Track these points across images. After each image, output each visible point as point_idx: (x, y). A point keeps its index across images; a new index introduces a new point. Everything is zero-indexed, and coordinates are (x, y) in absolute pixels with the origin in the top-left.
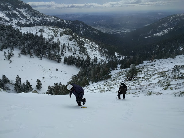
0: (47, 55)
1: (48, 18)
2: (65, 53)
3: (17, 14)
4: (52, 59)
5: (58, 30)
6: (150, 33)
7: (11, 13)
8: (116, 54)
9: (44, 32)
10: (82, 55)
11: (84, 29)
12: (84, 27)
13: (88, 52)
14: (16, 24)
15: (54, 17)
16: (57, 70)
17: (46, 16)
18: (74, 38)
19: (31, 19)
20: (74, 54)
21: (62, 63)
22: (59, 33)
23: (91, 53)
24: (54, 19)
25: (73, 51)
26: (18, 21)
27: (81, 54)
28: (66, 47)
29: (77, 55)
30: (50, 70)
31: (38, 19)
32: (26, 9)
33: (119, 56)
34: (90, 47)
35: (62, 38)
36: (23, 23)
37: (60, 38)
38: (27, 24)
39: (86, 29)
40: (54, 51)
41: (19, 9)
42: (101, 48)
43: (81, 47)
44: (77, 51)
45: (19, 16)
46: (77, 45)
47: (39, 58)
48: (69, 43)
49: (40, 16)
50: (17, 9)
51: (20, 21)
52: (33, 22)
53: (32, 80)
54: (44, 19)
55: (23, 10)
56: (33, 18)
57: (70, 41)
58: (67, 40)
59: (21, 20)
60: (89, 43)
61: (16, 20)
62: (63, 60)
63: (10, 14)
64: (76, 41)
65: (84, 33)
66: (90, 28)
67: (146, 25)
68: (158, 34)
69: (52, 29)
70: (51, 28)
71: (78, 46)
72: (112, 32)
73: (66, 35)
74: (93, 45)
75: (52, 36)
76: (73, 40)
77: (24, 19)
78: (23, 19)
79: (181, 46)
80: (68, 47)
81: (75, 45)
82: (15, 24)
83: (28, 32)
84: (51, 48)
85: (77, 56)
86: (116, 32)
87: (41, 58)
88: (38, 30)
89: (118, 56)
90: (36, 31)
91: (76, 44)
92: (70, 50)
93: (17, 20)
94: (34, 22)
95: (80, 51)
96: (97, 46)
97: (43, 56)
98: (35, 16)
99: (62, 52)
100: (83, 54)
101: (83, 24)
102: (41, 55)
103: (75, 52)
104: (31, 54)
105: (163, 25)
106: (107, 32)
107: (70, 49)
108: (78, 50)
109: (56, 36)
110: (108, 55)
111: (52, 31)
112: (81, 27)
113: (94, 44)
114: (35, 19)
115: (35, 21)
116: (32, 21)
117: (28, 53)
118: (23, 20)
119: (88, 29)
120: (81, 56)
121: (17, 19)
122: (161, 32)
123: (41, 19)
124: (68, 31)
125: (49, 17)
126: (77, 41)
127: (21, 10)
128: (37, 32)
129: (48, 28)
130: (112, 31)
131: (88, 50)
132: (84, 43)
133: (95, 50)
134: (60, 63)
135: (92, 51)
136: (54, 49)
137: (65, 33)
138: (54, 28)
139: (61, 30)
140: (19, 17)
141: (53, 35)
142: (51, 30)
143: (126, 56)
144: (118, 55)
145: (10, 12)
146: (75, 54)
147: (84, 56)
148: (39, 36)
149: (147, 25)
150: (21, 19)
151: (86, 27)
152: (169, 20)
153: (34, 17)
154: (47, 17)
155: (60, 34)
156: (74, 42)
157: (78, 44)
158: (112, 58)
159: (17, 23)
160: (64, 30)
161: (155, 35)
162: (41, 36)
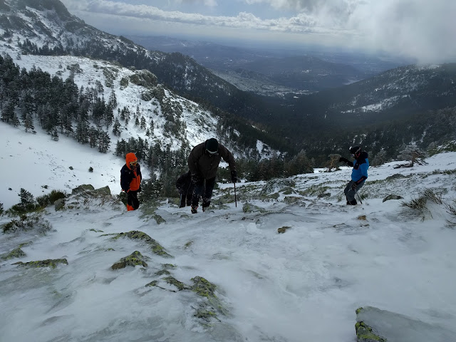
0: (75, 129)
1: (105, 40)
2: (124, 131)
3: (25, 21)
4: (85, 142)
5: (117, 71)
6: (354, 103)
7: (11, 17)
8: (260, 145)
9: (79, 72)
10: (169, 139)
11: (194, 76)
12: (195, 70)
13: (188, 134)
14: (20, 45)
15: (122, 38)
16: (91, 170)
17: (101, 36)
18: (154, 94)
19: (61, 37)
20: (148, 134)
21: (111, 153)
22: (119, 79)
23: (195, 137)
24: (121, 44)
25: (148, 126)
26: (25, 39)
27: (168, 137)
28: (132, 117)
29: (155, 137)
30: (71, 168)
31: (80, 39)
32: (52, 12)
33: (265, 150)
34: (196, 120)
35: (124, 91)
36: (40, 45)
37: (118, 92)
38: (50, 47)
39: (199, 76)
40: (97, 122)
41: (33, 10)
42: (222, 127)
43: (169, 119)
44: (158, 127)
45: (30, 25)
46: (160, 113)
47: (50, 137)
48: (141, 107)
49: (85, 33)
50: (27, 8)
51: (33, 41)
52: (65, 47)
53: (10, 189)
54: (94, 41)
55: (42, 13)
56: (66, 37)
57: (143, 102)
58: (137, 99)
59: (36, 39)
60: (196, 111)
61: (20, 36)
62: (116, 147)
63: (8, 18)
64: (158, 103)
65: (192, 86)
66: (210, 75)
67: (349, 82)
68: (371, 107)
69: (102, 68)
70: (100, 63)
71: (161, 117)
72: (264, 91)
73: (136, 86)
74: (204, 116)
75: (98, 83)
76: (153, 99)
77: (43, 37)
78: (41, 35)
79: (414, 141)
80: (135, 116)
81: (155, 112)
82: (16, 46)
83: (35, 67)
84: (90, 113)
85: (155, 139)
86: (275, 92)
87: (55, 137)
88: (64, 66)
89: (263, 151)
90: (61, 67)
91: (159, 109)
92: (140, 123)
93: (25, 36)
94: (69, 45)
95: (166, 128)
96: (215, 121)
97: (62, 133)
98: (73, 32)
99: (116, 126)
100: (173, 138)
101: (193, 63)
102: (58, 128)
103: (152, 130)
104: (29, 125)
105: (386, 87)
106: (252, 90)
107: (140, 121)
108: (162, 127)
109: (110, 85)
110: (239, 146)
111: (102, 73)
112: (188, 70)
113: (207, 116)
114: (71, 39)
115: (70, 42)
116: (63, 43)
117: (21, 121)
118: (40, 38)
119: (205, 78)
120: (168, 141)
121: (25, 33)
122: (379, 103)
123: (87, 39)
124: (143, 75)
125: (109, 38)
126: (162, 103)
127: (38, 13)
128: (62, 70)
129: (92, 65)
130: (266, 89)
131: (188, 129)
132: (182, 109)
133: (207, 129)
134: (105, 152)
135: (200, 131)
136: (95, 118)
137: (134, 79)
138: (108, 66)
139: (125, 72)
140: (29, 29)
141: (103, 83)
142: (100, 70)
143: (285, 154)
144: (265, 147)
145: (8, 15)
146: (150, 136)
147: (175, 143)
148: (64, 81)
149: (349, 84)
150: (35, 35)
151: (199, 71)
152: (401, 76)
153: (70, 33)
154: (103, 36)
155: (121, 82)
156: (154, 104)
157: (162, 110)
158: (247, 154)
159: (22, 43)
160: (134, 73)
161: (364, 107)
162: (70, 81)
